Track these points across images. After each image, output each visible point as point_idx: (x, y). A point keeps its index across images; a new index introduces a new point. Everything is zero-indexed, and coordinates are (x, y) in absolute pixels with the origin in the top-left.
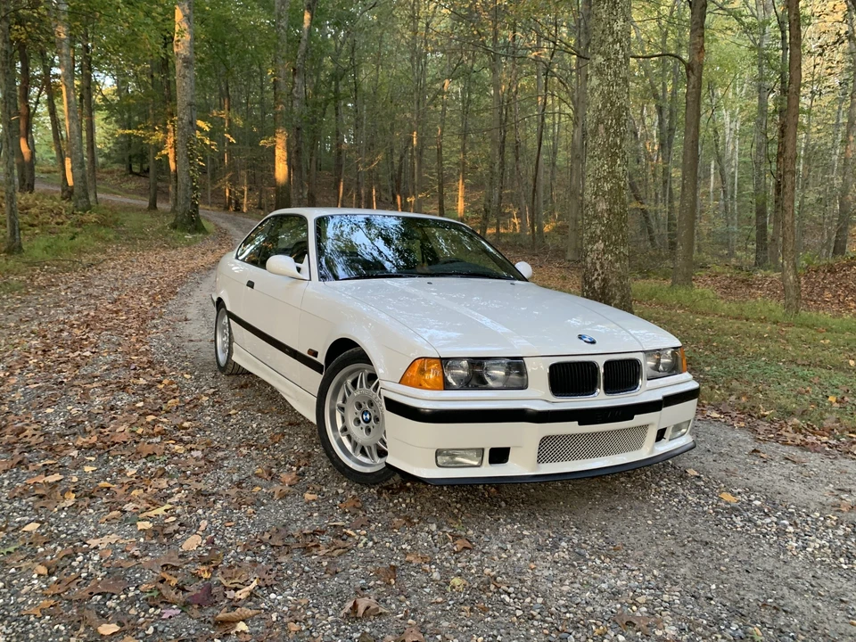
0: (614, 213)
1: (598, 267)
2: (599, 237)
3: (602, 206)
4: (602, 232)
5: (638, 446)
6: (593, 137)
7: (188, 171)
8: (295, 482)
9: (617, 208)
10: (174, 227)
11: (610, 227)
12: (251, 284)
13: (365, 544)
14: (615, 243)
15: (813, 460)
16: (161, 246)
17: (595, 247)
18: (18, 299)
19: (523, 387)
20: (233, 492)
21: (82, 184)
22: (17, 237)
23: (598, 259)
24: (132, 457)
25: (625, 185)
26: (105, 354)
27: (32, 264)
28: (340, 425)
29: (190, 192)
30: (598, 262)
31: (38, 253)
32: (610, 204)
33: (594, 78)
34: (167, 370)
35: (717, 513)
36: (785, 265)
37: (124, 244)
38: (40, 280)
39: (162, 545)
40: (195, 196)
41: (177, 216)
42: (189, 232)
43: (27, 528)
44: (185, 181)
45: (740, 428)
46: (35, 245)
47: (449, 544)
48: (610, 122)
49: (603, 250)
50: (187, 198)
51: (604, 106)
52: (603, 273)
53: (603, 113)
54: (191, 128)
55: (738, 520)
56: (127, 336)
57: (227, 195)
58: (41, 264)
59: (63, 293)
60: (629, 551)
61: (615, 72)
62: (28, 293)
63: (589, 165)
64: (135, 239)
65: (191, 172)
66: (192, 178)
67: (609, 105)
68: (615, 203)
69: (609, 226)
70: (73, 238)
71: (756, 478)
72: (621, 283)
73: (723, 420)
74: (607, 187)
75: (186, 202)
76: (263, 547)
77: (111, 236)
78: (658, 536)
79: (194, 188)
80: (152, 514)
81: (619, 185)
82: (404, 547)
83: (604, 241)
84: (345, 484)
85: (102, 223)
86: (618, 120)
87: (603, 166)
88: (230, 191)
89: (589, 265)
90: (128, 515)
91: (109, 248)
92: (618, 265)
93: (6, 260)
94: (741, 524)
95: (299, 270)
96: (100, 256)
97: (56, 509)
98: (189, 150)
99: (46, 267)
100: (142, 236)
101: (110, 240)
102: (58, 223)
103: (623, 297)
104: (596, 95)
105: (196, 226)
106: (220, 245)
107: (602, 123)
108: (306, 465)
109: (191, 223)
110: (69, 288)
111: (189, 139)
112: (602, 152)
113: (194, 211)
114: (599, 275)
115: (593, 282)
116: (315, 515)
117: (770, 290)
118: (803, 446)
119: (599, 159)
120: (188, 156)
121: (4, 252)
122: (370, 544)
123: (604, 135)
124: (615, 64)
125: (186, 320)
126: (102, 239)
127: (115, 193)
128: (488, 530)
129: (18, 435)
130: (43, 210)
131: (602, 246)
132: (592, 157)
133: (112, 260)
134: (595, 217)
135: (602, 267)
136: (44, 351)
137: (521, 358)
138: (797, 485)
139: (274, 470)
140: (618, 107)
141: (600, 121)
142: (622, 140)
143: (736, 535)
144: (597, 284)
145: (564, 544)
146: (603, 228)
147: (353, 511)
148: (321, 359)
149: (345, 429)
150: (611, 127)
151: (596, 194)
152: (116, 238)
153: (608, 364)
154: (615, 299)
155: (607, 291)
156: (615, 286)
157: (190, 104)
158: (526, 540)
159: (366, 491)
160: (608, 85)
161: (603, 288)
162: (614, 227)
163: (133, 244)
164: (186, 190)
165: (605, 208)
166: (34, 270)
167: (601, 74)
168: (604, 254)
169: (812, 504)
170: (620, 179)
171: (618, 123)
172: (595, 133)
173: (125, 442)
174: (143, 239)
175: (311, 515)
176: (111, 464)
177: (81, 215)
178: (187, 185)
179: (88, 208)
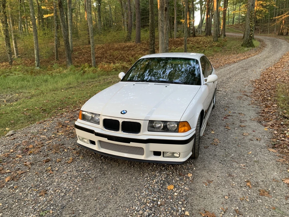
7: (249, 24)
10: (242, 45)
16: (233, 53)
21: (216, 33)
29: (249, 32)
40: (251, 33)
41: (244, 41)
42: (247, 47)
44: (248, 28)
50: (248, 34)
54: (252, 7)
64: (227, 51)
65: (250, 24)
66: (251, 27)
75: (247, 36)
79: (251, 30)
85: (218, 46)
98: (250, 16)
101: (218, 51)
102: (206, 47)
105: (250, 45)
109: (248, 43)
113: (250, 39)
126: (216, 51)
152: (221, 51)
163: (224, 53)
164: (248, 32)
174: (229, 51)
177: (214, 43)
178: (249, 30)
179: (217, 41)
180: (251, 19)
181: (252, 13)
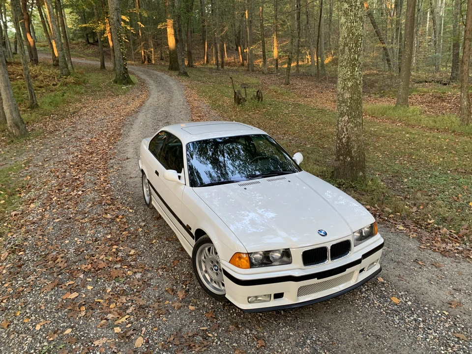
0: (354, 100)
1: (345, 130)
2: (345, 113)
3: (347, 95)
4: (347, 110)
5: (350, 279)
6: (342, 54)
7: (120, 49)
8: (184, 297)
9: (355, 97)
10: (116, 82)
11: (352, 107)
12: (157, 173)
13: (217, 343)
14: (354, 117)
15: (447, 264)
16: (110, 95)
17: (343, 119)
18: (41, 143)
19: (290, 263)
20: (156, 305)
21: (63, 60)
22: (34, 99)
23: (344, 126)
24: (108, 279)
25: (360, 82)
26: (89, 193)
27: (43, 115)
28: (204, 269)
29: (122, 61)
30: (345, 128)
31: (46, 107)
32: (351, 94)
33: (343, 18)
34: (120, 206)
35: (387, 313)
36: (462, 96)
37: (91, 95)
38: (50, 127)
39: (126, 343)
40: (125, 63)
41: (116, 75)
42: (124, 85)
43: (66, 332)
44: (118, 55)
45: (413, 238)
46: (44, 99)
47: (255, 343)
48: (352, 45)
49: (348, 121)
50: (121, 65)
51: (348, 36)
52: (347, 134)
53: (348, 40)
54: (118, 23)
55: (396, 319)
56: (98, 176)
57: (143, 54)
58: (49, 114)
59: (63, 136)
60: (339, 345)
61: (355, 14)
62: (45, 137)
63: (340, 71)
64: (95, 91)
65: (121, 50)
67: (351, 35)
68: (354, 93)
69: (350, 107)
70: (63, 95)
71: (412, 283)
72: (358, 139)
73: (405, 232)
74: (350, 84)
75: (121, 67)
76: (171, 346)
77: (83, 91)
78: (355, 332)
79: (124, 59)
80: (120, 321)
81: (357, 83)
82: (234, 345)
83: (348, 116)
84: (208, 298)
85: (77, 83)
86: (356, 44)
87: (347, 72)
88: (144, 51)
89: (340, 129)
90: (110, 321)
91: (83, 98)
92: (356, 129)
93: (31, 113)
94: (398, 322)
95: (179, 177)
96: (78, 105)
97: (78, 318)
98: (119, 37)
99: (52, 116)
100: (99, 89)
101: (82, 93)
102: (54, 85)
103: (359, 147)
104: (344, 28)
105: (128, 81)
106: (141, 91)
107: (347, 46)
108: (189, 283)
109: (124, 79)
110: (65, 132)
111: (118, 30)
112: (347, 63)
113: (125, 72)
114: (345, 135)
115: (342, 139)
116: (194, 321)
117: (455, 104)
118: (444, 253)
119: (345, 68)
120: (118, 40)
121: (29, 108)
122: (219, 343)
123: (348, 53)
124: (355, 9)
125: (127, 159)
126: (77, 93)
127: (82, 57)
128: (274, 332)
129: (54, 261)
130: (46, 77)
131: (347, 118)
132: (341, 66)
133: (85, 107)
134: (343, 102)
135: (347, 130)
136: (59, 190)
137: (289, 249)
138: (434, 286)
139: (175, 287)
140: (357, 36)
141: (346, 45)
142: (359, 56)
143: (394, 330)
144: (344, 139)
145: (308, 341)
146: (347, 109)
147: (212, 319)
148: (193, 231)
149: (206, 272)
150: (352, 48)
151: (343, 88)
152: (86, 92)
153: (333, 247)
154: (354, 148)
155: (349, 144)
156: (354, 141)
157: (116, 9)
158: (291, 339)
159: (218, 304)
160: (350, 22)
161: (348, 142)
162: (353, 108)
163: (95, 95)
164: (119, 60)
165: (348, 96)
166: (46, 119)
167: (347, 15)
168: (348, 123)
169: (438, 301)
170: (357, 80)
171: (356, 46)
172: (343, 51)
173: (104, 267)
174: (100, 91)
175: (192, 322)
176: (99, 283)
177: (66, 78)
178: (120, 58)
179: (69, 74)
180: (120, 42)
181: (120, 32)
